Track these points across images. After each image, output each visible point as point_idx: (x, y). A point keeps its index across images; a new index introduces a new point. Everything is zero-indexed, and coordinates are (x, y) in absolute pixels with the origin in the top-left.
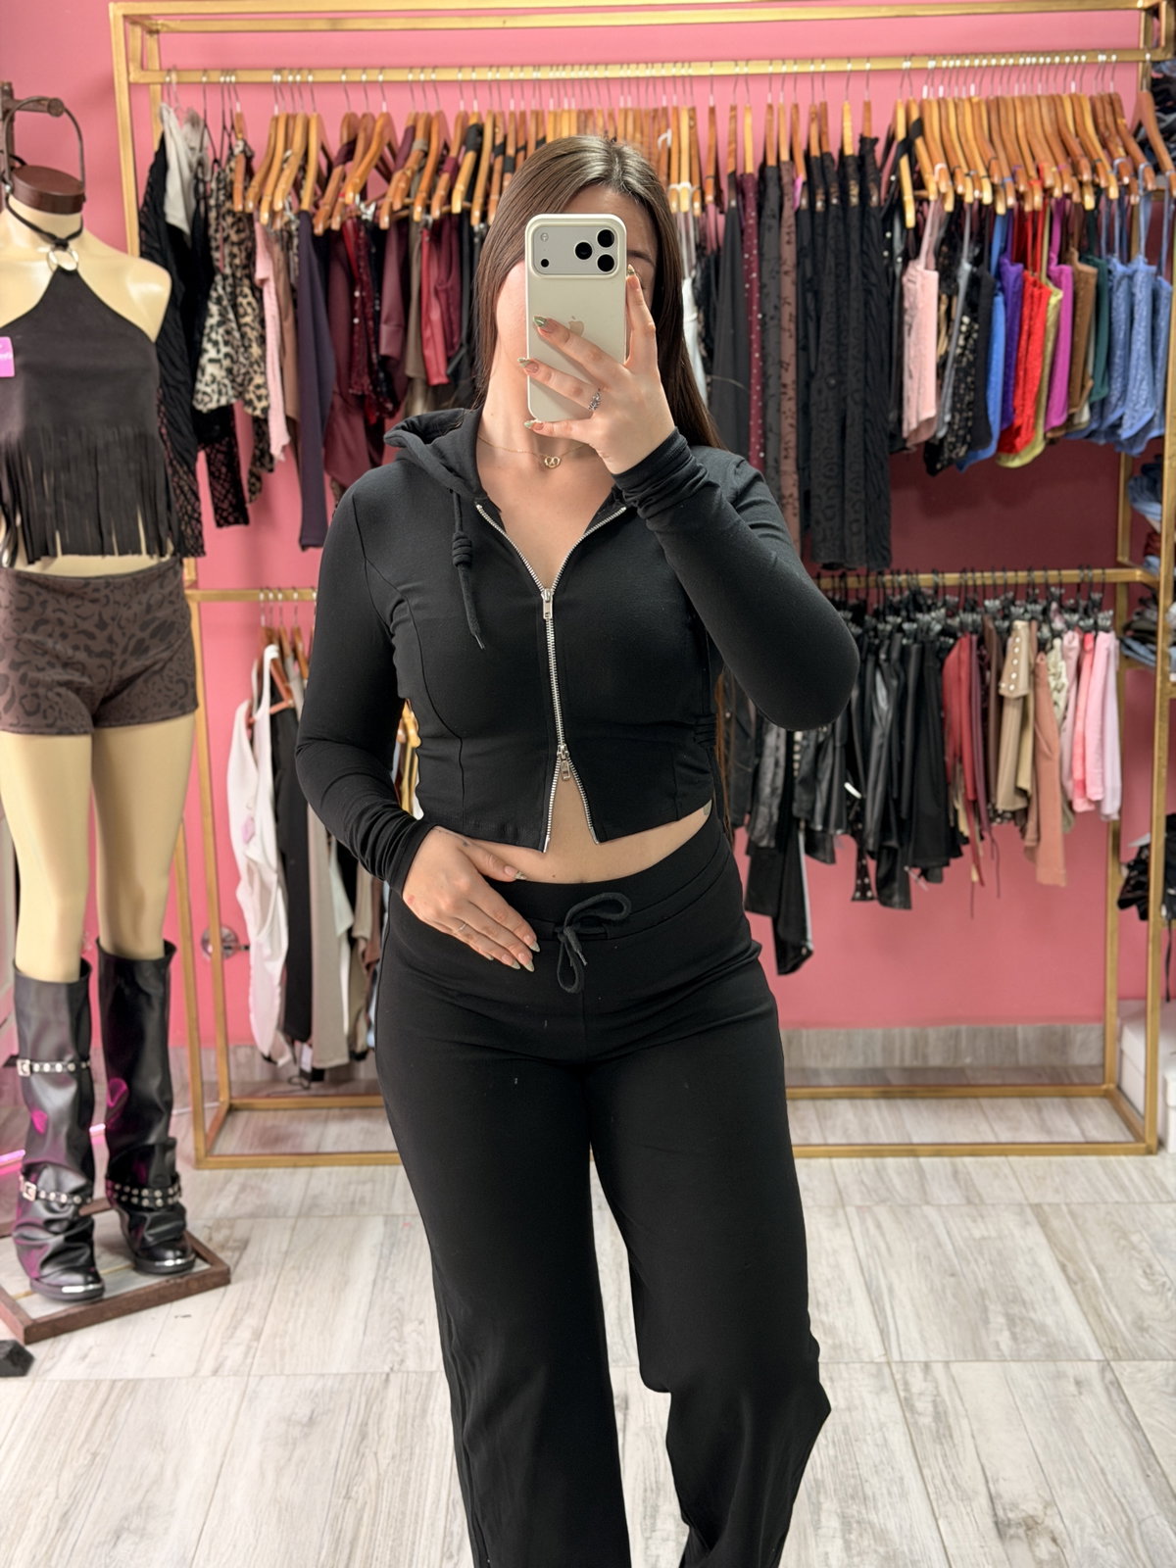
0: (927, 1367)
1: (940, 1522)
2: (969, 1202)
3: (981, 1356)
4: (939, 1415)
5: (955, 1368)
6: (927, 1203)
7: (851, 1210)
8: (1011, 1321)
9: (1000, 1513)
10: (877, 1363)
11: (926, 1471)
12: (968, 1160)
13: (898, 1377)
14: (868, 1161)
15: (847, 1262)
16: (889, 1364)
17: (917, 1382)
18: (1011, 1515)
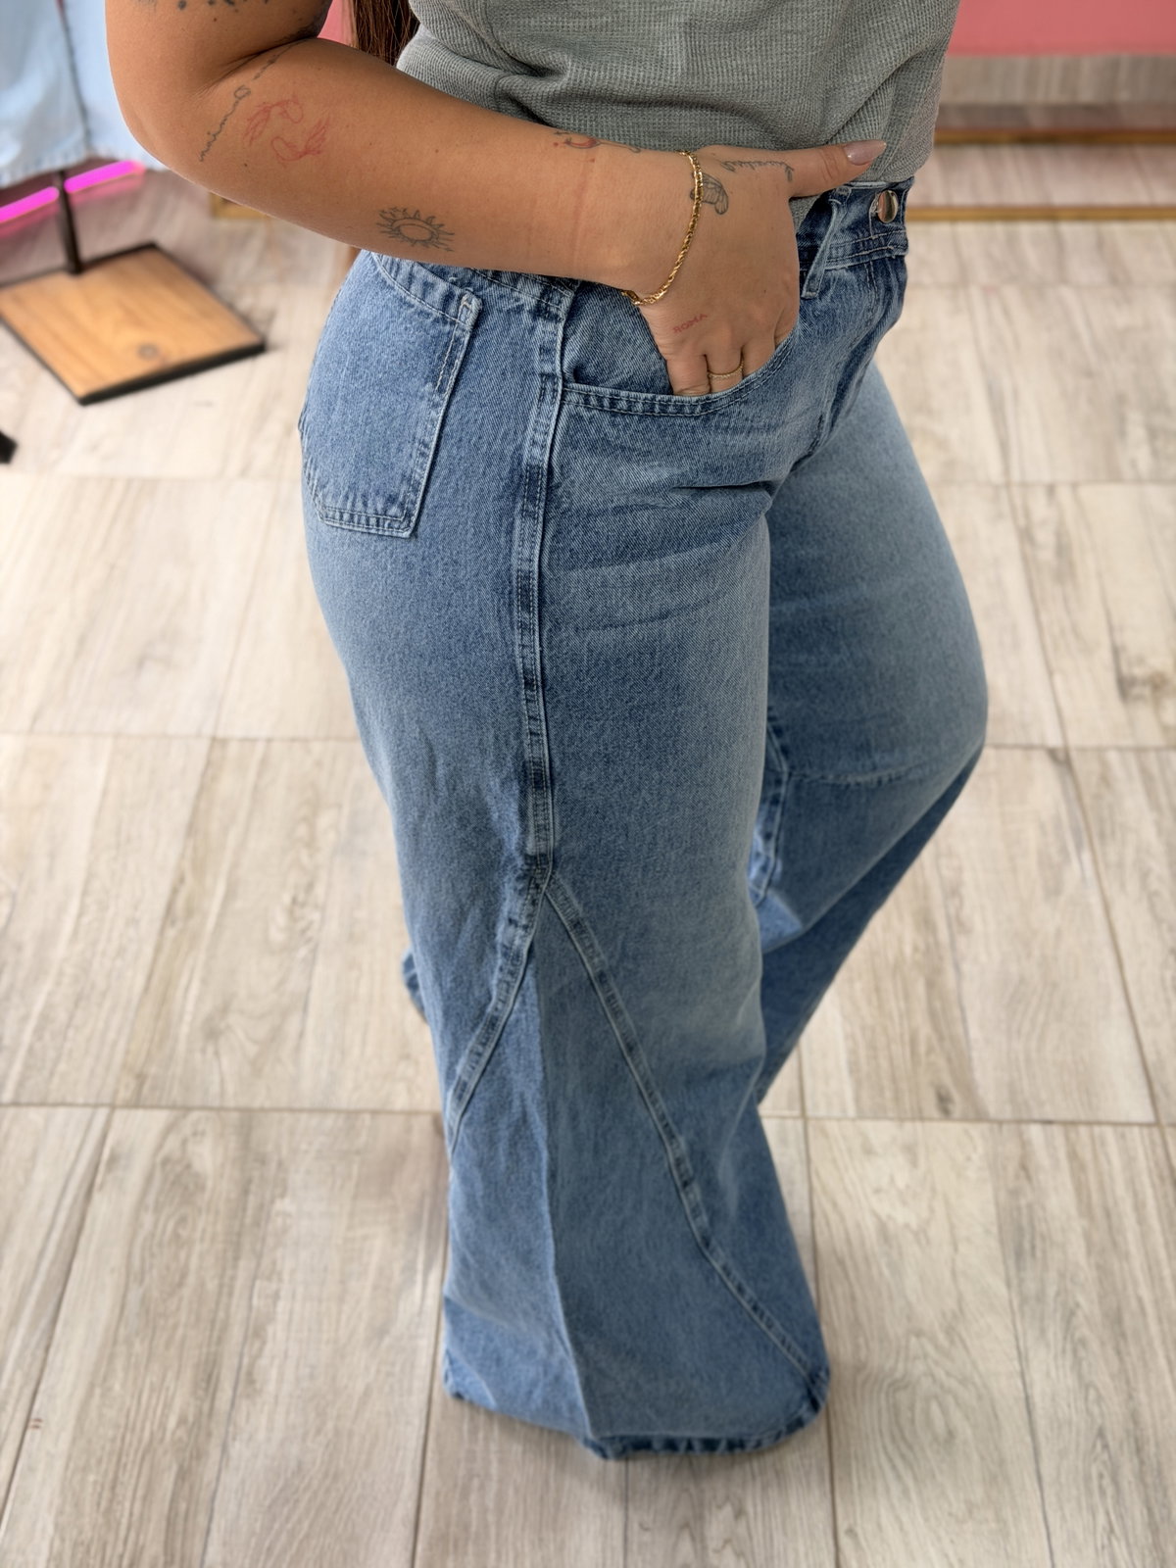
0: (1051, 490)
1: (1058, 679)
2: (1114, 281)
3: (1115, 476)
4: (1063, 549)
5: (1085, 492)
6: (1063, 279)
7: (975, 293)
8: (1153, 433)
9: (1125, 670)
10: (996, 488)
11: (1044, 618)
12: (1117, 230)
13: (1018, 501)
14: (999, 229)
15: (967, 358)
16: (1008, 485)
17: (1040, 507)
18: (1138, 672)
